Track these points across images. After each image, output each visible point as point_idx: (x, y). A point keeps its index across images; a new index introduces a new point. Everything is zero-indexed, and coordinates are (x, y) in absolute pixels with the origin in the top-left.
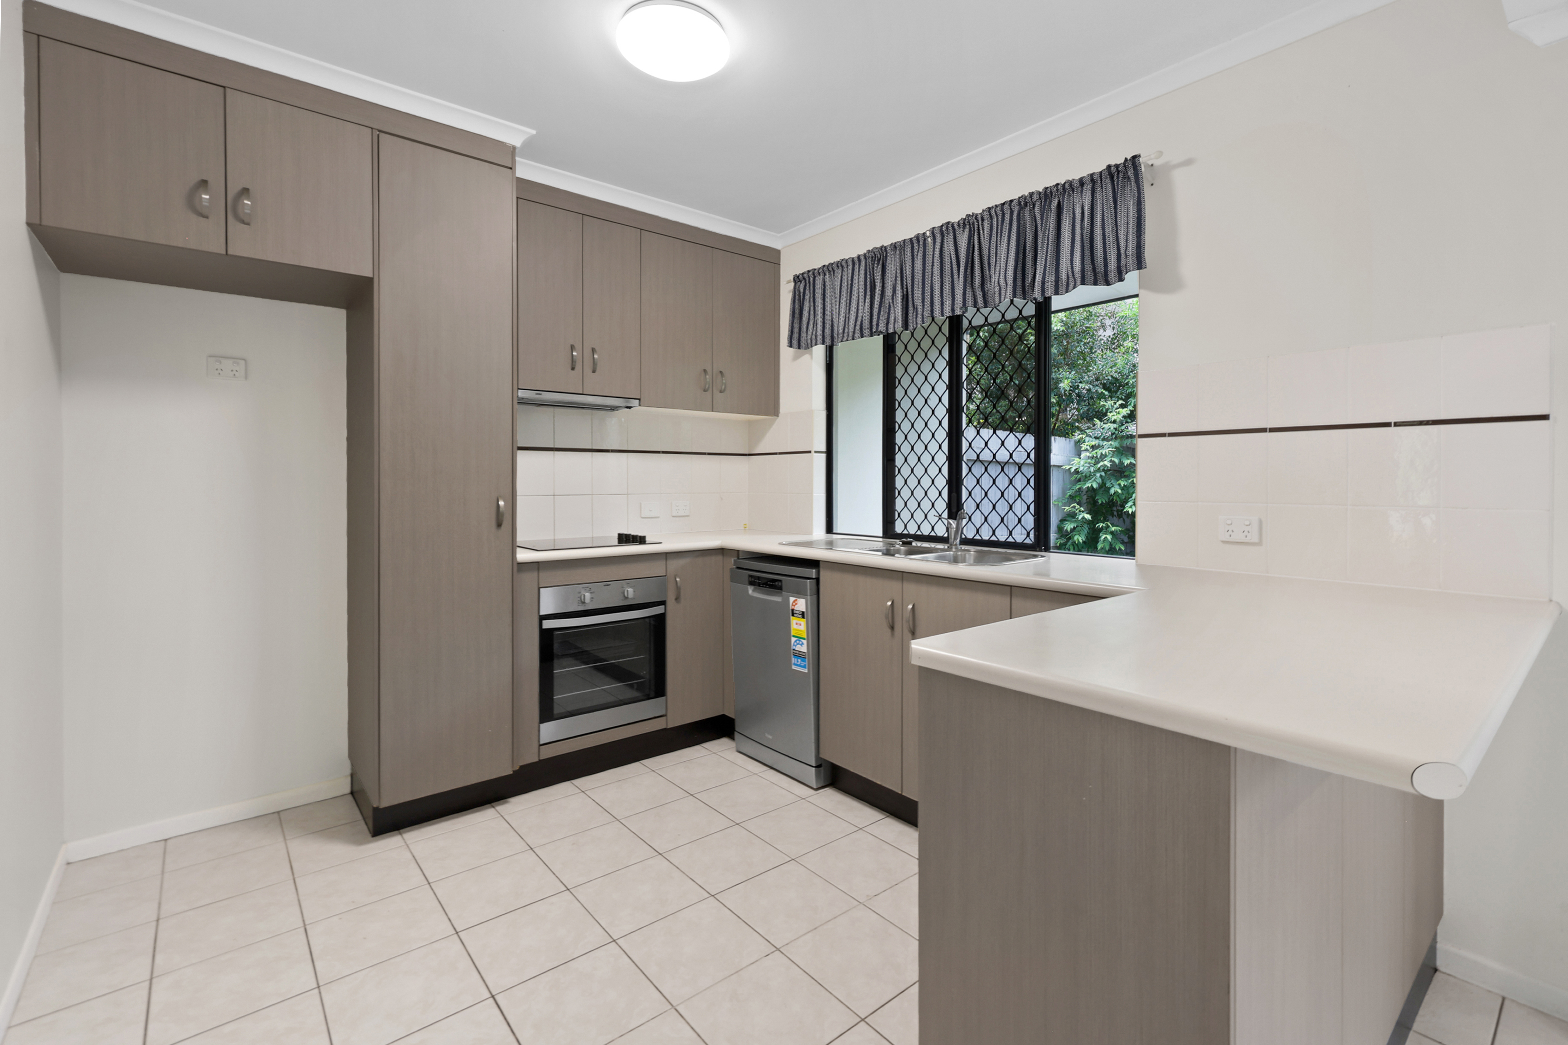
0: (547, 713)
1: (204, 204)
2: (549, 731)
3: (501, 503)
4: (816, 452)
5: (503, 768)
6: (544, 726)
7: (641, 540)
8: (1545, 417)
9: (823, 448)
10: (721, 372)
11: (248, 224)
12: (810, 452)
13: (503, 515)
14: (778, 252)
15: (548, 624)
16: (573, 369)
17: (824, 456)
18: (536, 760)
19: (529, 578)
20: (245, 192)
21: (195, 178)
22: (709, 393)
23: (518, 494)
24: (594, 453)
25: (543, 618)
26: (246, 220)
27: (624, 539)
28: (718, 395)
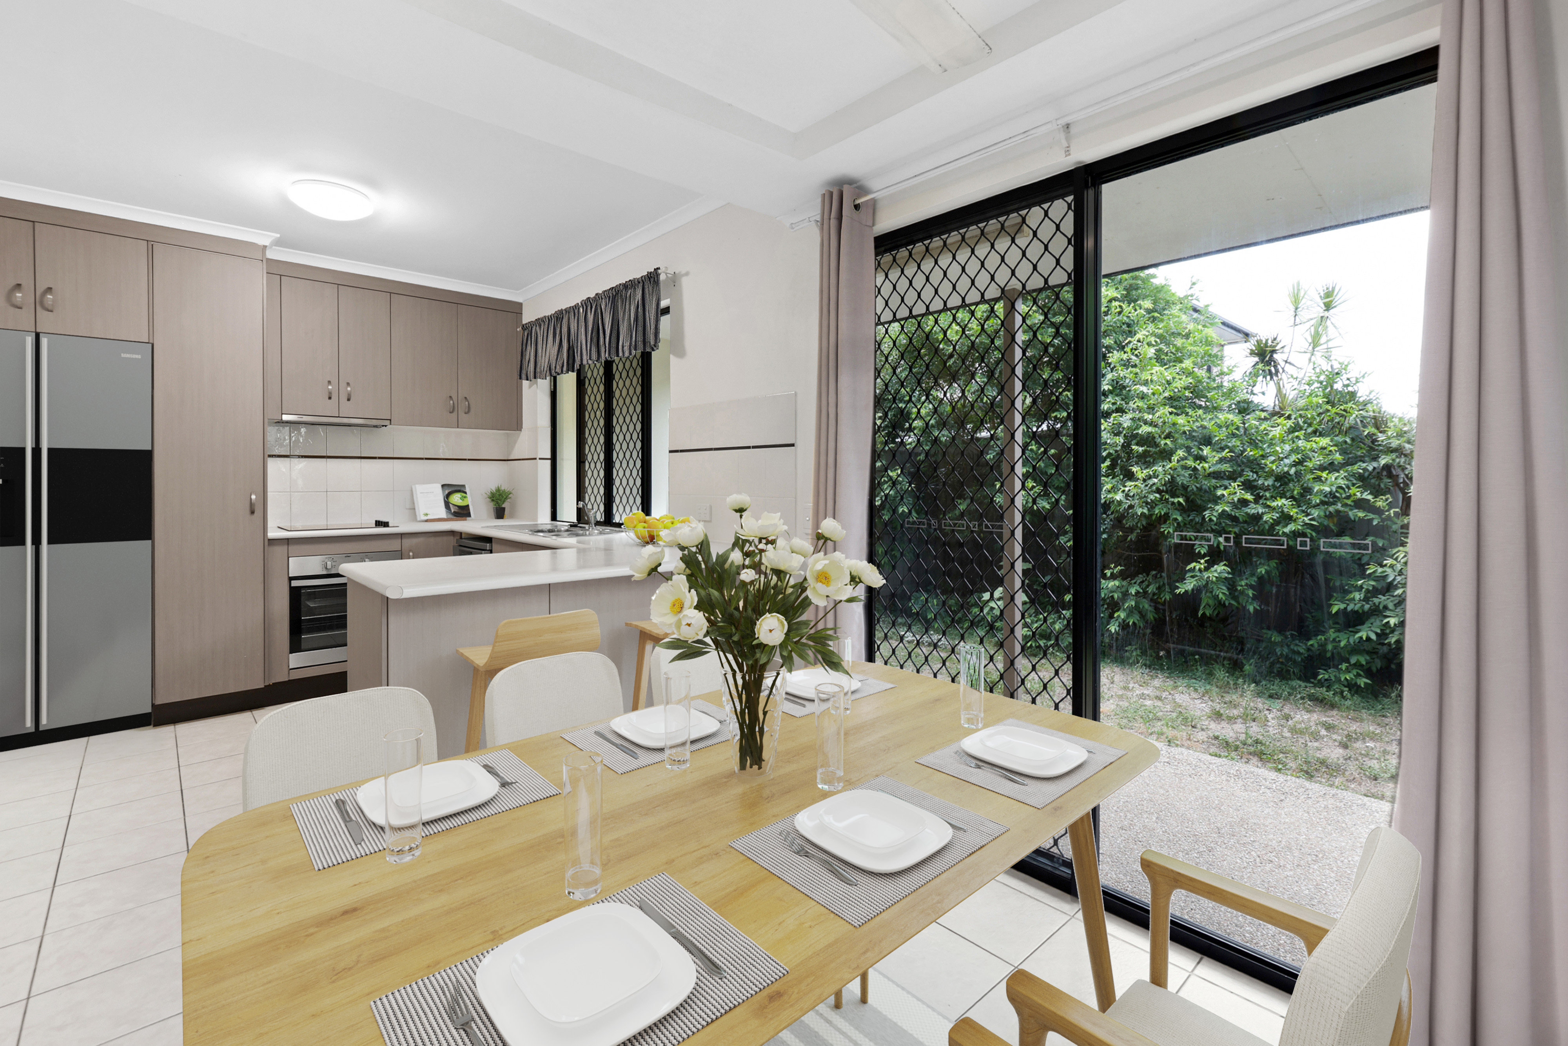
0: (295, 647)
1: (18, 299)
2: (296, 660)
3: (253, 497)
4: (540, 459)
5: (257, 683)
6: (293, 656)
7: (386, 524)
8: (793, 445)
9: (548, 455)
10: (466, 398)
11: (52, 311)
12: (535, 459)
13: (254, 504)
14: (521, 304)
15: (295, 583)
16: (330, 398)
17: (549, 462)
18: (287, 680)
19: (280, 550)
20: (49, 290)
21: (13, 283)
22: (455, 414)
23: (269, 490)
24: (362, 460)
25: (291, 579)
26: (50, 308)
27: (379, 524)
28: (462, 415)
